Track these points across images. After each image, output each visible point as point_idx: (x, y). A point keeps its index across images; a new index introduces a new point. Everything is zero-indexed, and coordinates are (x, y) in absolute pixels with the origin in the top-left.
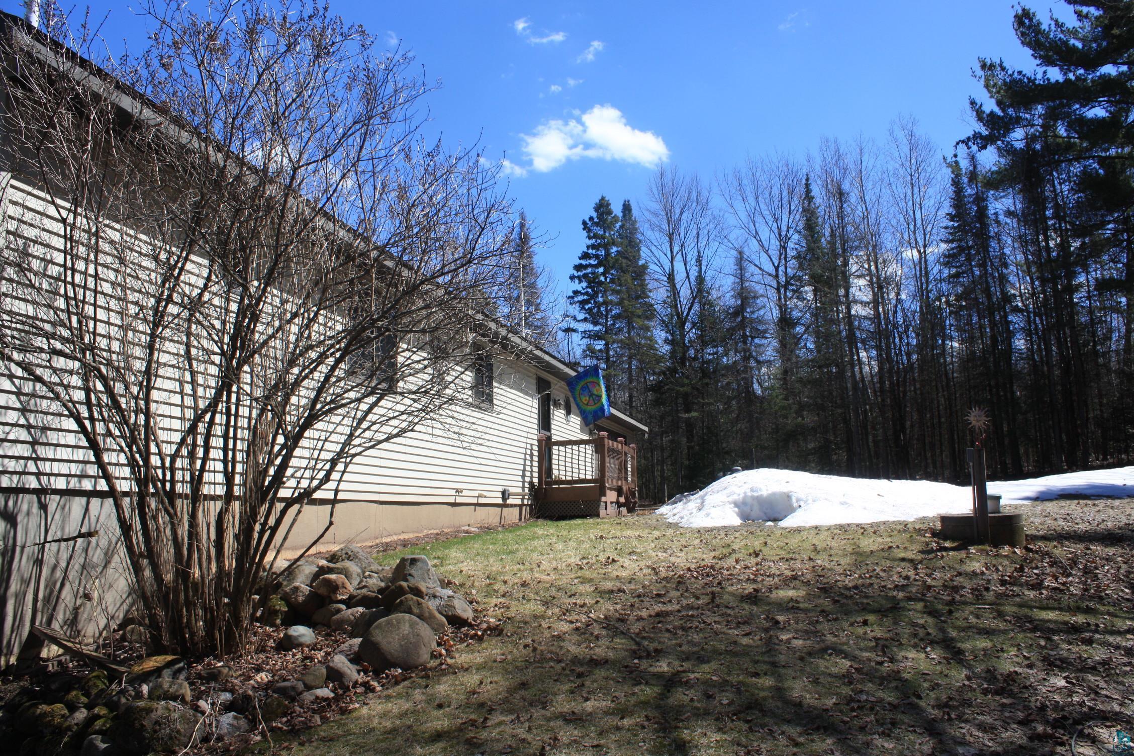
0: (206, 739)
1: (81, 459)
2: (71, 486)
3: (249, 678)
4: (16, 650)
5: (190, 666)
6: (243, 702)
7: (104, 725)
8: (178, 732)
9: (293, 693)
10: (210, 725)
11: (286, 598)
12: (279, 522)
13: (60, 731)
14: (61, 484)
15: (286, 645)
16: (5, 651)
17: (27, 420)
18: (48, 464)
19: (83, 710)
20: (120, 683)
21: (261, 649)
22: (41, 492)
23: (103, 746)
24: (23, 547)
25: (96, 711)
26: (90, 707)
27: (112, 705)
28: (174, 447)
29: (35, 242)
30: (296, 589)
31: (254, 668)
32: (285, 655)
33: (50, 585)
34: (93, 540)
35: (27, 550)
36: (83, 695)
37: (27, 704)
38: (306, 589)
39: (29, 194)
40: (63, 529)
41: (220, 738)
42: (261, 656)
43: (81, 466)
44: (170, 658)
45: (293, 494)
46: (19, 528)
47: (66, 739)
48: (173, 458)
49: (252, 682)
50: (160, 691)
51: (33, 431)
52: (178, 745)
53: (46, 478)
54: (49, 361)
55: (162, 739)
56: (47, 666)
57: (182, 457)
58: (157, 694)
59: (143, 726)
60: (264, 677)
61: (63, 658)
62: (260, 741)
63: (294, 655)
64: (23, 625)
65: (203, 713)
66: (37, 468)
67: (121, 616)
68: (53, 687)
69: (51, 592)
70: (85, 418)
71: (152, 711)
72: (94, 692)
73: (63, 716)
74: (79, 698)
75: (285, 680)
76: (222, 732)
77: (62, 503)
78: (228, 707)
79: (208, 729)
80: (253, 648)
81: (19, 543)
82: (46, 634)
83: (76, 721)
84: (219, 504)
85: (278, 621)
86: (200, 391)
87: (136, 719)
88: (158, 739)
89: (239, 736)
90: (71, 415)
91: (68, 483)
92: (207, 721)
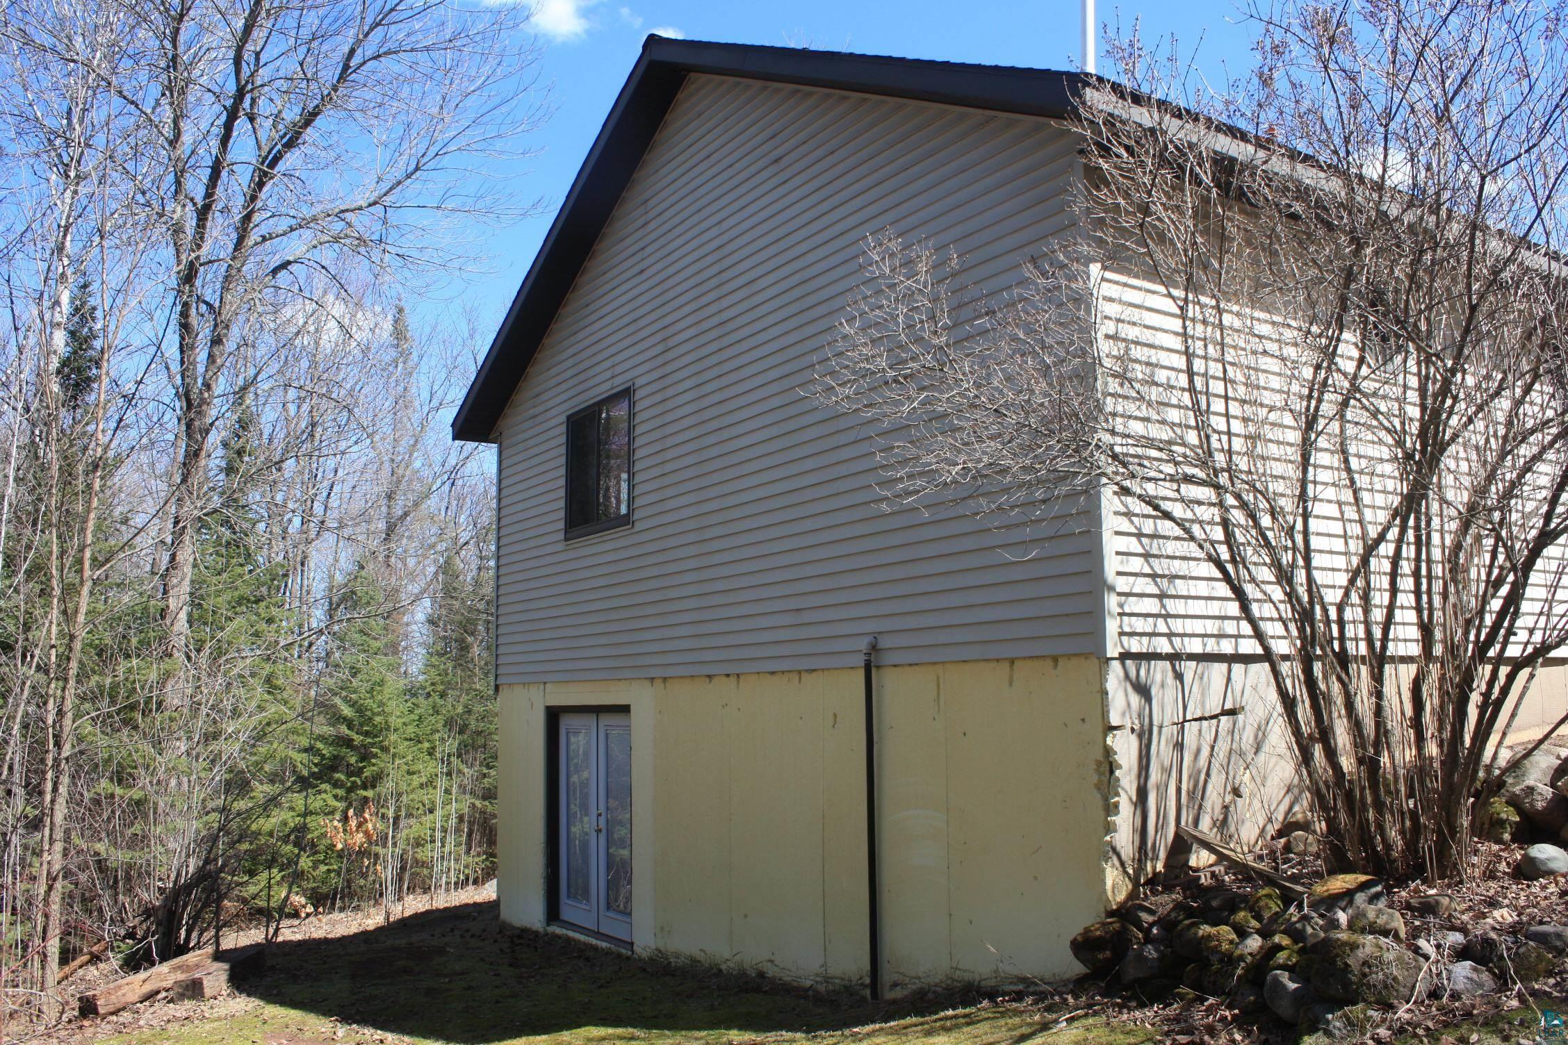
0: (1434, 994)
1: (1217, 614)
2: (1208, 650)
3: (1484, 916)
4: (1162, 855)
5: (1389, 893)
6: (1483, 947)
7: (1289, 958)
8: (1395, 979)
9: (1558, 943)
10: (1439, 975)
11: (1514, 802)
12: (1505, 691)
13: (1230, 960)
14: (1195, 646)
15: (1527, 871)
16: (1150, 855)
17: (1152, 568)
18: (1179, 621)
19: (1256, 936)
20: (1300, 907)
21: (1490, 875)
22: (1174, 657)
23: (1292, 986)
24: (1161, 727)
25: (1277, 939)
26: (1265, 934)
27: (1296, 935)
28: (1340, 593)
29: (1137, 343)
30: (1530, 790)
31: (1485, 901)
32: (1528, 886)
33: (1194, 776)
34: (1241, 717)
35: (1164, 730)
36: (1253, 917)
37: (1187, 922)
38: (1548, 792)
39: (1125, 285)
40: (1203, 704)
41: (1455, 996)
42: (1490, 884)
43: (1218, 622)
44: (1363, 878)
45: (1524, 650)
46: (1154, 702)
47: (1239, 972)
48: (1340, 608)
49: (1489, 920)
50: (1364, 922)
51: (1158, 580)
52: (1396, 998)
53: (1179, 639)
54: (1178, 491)
55: (1374, 986)
56: (1199, 877)
57: (1352, 605)
58: (1361, 925)
59: (1347, 965)
60: (1506, 915)
61: (1216, 869)
62: (1518, 1008)
63: (1544, 888)
64: (1168, 824)
65: (1427, 958)
66: (1169, 628)
67: (1281, 818)
68: (1215, 903)
69: (1196, 786)
70: (1226, 561)
71: (1358, 947)
72: (1266, 915)
73: (1231, 942)
74: (1248, 922)
75: (1541, 923)
76: (1457, 987)
77: (1199, 671)
78: (1462, 954)
79: (1435, 980)
80: (1477, 873)
81: (1155, 722)
82: (1195, 838)
83: (1249, 950)
84: (1413, 669)
85: (1507, 836)
86: (1368, 514)
87: (1337, 955)
88: (1369, 986)
89: (1482, 996)
90: (1210, 558)
91: (1205, 645)
92: (1434, 969)
